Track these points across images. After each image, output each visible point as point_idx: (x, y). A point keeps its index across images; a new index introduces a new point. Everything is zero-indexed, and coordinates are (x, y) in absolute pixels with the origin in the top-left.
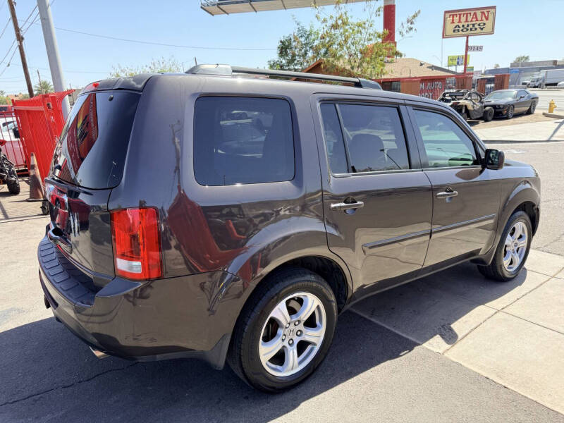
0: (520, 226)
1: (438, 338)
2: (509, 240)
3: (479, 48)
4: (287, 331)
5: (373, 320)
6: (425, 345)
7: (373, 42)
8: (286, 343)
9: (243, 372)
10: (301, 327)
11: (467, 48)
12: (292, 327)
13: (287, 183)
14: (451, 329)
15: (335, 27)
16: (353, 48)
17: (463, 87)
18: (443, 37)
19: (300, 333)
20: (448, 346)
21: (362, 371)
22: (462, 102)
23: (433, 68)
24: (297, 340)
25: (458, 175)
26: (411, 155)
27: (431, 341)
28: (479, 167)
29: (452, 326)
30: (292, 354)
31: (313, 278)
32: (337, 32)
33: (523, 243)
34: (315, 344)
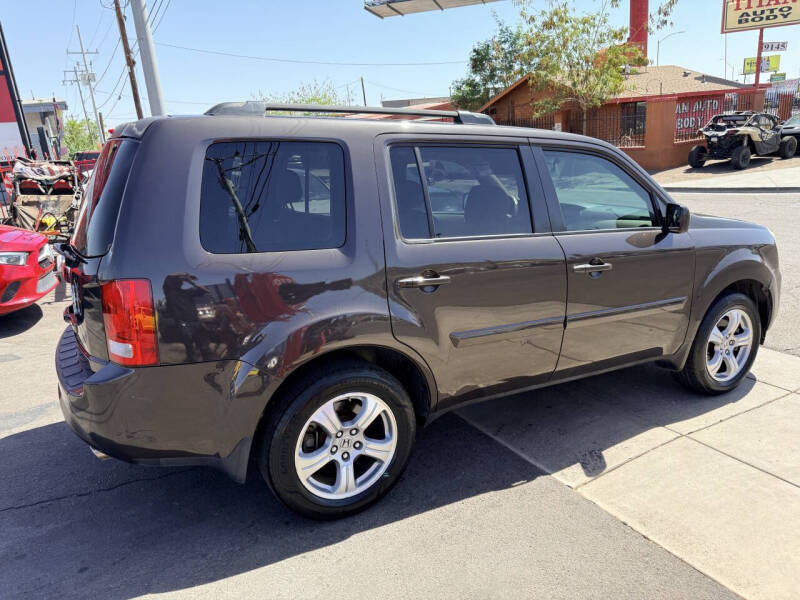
0: (737, 315)
1: (577, 468)
2: (715, 336)
3: (782, 46)
4: (338, 442)
5: (497, 439)
6: (557, 476)
7: (607, 45)
8: (337, 457)
9: (274, 488)
10: (360, 437)
11: (761, 46)
12: (347, 436)
13: (334, 252)
14: (601, 457)
15: (548, 25)
16: (575, 55)
17: (749, 105)
18: (723, 32)
19: (359, 445)
20: (587, 479)
21: (451, 502)
22: (742, 130)
23: (704, 78)
24: (354, 454)
25: (629, 240)
26: (536, 213)
27: (565, 471)
28: (658, 230)
29: (604, 453)
30: (346, 472)
31: (374, 375)
32: (553, 33)
33: (746, 340)
34: (381, 462)
